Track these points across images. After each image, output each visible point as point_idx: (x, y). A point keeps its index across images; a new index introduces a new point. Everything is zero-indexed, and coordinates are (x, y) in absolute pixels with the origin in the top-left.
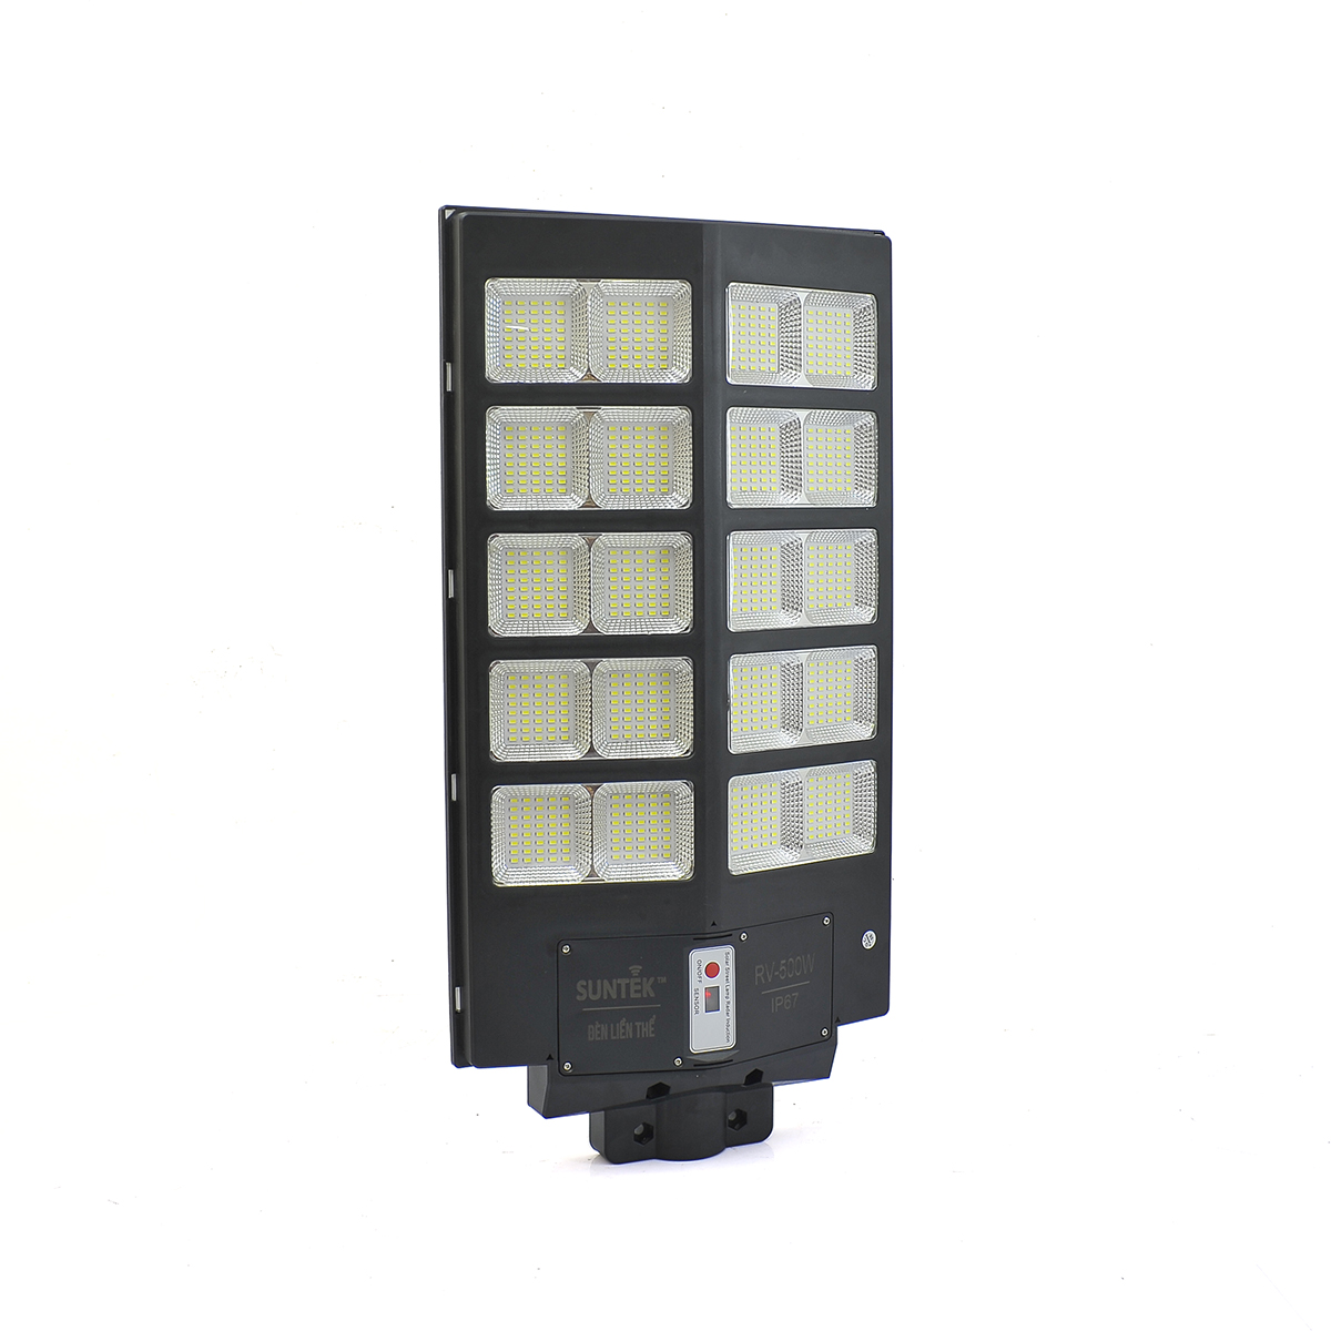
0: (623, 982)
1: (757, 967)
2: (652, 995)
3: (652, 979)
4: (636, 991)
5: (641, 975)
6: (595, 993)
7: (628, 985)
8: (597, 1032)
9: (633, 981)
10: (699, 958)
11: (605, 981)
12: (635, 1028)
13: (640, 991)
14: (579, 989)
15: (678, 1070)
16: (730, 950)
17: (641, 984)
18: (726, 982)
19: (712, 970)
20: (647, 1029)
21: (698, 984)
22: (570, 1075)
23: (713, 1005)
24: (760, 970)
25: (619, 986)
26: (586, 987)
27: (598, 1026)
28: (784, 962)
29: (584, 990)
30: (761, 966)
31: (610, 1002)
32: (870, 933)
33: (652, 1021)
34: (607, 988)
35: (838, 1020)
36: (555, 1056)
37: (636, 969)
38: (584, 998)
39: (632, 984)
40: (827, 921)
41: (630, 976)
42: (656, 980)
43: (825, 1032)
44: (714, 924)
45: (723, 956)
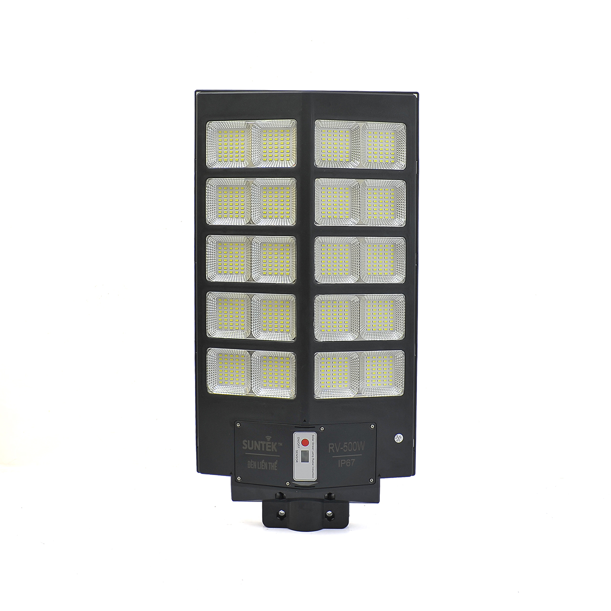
0: (263, 443)
1: (330, 444)
2: (276, 451)
3: (276, 443)
4: (269, 448)
5: (271, 441)
6: (251, 446)
7: (265, 445)
8: (252, 465)
9: (268, 443)
10: (298, 437)
11: (255, 441)
12: (268, 465)
13: (271, 448)
14: (244, 444)
15: (287, 487)
16: (315, 434)
17: (271, 445)
18: (312, 449)
19: (305, 443)
20: (274, 466)
21: (298, 448)
22: (239, 482)
23: (305, 459)
24: (331, 446)
25: (261, 444)
26: (247, 443)
27: (252, 462)
28: (346, 443)
29: (246, 444)
30: (333, 444)
31: (257, 451)
32: (399, 435)
33: (276, 463)
34: (256, 445)
35: (379, 475)
36: (233, 473)
37: (269, 438)
38: (246, 448)
39: (267, 444)
40: (372, 426)
41: (266, 441)
42: (277, 444)
43: (372, 480)
44: (305, 421)
45: (311, 437)
